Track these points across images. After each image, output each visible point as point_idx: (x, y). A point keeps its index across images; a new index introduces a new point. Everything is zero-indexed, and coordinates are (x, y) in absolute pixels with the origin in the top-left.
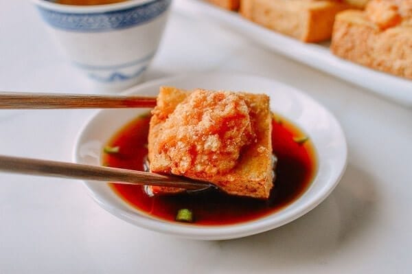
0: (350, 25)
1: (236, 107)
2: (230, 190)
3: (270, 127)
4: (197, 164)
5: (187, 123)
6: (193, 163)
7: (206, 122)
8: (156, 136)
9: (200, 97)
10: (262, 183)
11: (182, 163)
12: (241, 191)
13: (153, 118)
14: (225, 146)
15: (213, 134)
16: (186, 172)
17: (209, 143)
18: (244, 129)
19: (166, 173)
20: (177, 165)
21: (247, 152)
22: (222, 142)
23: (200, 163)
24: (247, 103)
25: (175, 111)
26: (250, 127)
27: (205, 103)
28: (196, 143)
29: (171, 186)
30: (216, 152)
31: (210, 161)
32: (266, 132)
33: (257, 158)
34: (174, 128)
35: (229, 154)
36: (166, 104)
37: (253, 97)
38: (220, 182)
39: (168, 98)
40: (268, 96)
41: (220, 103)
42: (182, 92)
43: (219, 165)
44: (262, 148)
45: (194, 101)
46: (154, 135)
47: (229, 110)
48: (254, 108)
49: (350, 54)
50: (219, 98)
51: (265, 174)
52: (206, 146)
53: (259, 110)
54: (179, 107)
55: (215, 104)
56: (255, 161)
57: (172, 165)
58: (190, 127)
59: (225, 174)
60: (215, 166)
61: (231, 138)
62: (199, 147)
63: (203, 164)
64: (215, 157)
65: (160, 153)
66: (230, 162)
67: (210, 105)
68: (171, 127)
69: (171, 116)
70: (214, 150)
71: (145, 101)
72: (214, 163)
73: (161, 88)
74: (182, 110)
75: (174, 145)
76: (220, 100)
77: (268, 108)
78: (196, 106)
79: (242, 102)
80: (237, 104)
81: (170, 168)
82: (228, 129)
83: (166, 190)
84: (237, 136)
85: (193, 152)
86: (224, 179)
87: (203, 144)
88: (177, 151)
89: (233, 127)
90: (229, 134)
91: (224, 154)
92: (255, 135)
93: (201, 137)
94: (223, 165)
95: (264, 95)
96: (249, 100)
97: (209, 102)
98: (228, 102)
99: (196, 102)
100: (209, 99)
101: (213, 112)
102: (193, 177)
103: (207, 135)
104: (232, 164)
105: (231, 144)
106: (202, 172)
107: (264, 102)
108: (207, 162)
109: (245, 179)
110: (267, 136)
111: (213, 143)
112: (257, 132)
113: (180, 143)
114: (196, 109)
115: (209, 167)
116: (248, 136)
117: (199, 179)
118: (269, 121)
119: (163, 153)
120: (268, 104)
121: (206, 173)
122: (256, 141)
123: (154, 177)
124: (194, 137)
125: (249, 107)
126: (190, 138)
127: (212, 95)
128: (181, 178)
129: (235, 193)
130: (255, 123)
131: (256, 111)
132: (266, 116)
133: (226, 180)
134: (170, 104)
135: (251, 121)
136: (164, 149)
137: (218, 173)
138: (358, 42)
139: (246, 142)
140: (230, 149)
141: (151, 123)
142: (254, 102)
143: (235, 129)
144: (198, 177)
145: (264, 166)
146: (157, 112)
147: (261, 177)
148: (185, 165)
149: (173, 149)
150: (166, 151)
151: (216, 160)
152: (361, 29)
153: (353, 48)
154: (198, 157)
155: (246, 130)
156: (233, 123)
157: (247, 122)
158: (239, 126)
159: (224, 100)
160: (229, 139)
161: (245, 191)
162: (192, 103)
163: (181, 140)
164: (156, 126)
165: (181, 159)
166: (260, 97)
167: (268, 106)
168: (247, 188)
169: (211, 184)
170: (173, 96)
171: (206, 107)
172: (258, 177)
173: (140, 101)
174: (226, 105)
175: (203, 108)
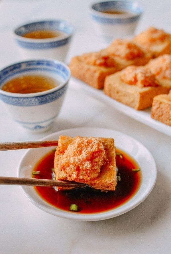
0: (161, 103)
1: (98, 147)
2: (96, 187)
3: (115, 156)
4: (80, 176)
5: (74, 156)
6: (78, 175)
7: (84, 155)
8: (58, 161)
9: (80, 142)
10: (112, 184)
11: (73, 175)
12: (102, 187)
13: (56, 151)
14: (93, 166)
15: (88, 161)
16: (75, 179)
17: (86, 165)
18: (102, 157)
19: (65, 180)
20: (70, 176)
21: (104, 169)
22: (92, 165)
23: (82, 175)
24: (103, 143)
25: (68, 148)
26: (105, 156)
27: (83, 145)
28: (79, 165)
29: (67, 186)
30: (89, 170)
31: (87, 174)
32: (113, 158)
33: (109, 171)
34: (68, 158)
35: (96, 170)
36: (63, 145)
37: (106, 140)
38: (91, 184)
39: (64, 142)
40: (113, 138)
41: (90, 145)
42: (71, 138)
43: (91, 176)
44: (111, 166)
45: (77, 144)
46: (57, 160)
47: (95, 148)
48: (106, 146)
49: (161, 118)
50: (89, 142)
51: (113, 179)
52: (84, 167)
53: (109, 147)
54: (69, 146)
55: (88, 145)
56: (108, 173)
57: (68, 176)
58: (76, 158)
59: (94, 180)
60: (89, 176)
61: (96, 162)
62: (81, 167)
63: (83, 175)
64: (89, 172)
65: (61, 170)
66: (96, 174)
67: (85, 146)
68: (67, 157)
69: (66, 151)
70: (88, 168)
71: (52, 143)
72: (88, 175)
73: (60, 137)
74: (71, 149)
75: (68, 166)
76: (90, 143)
77: (113, 145)
78: (78, 147)
79: (101, 144)
80: (98, 145)
81: (67, 178)
82: (95, 158)
83: (65, 188)
84: (99, 161)
85: (78, 169)
86: (93, 182)
87: (83, 166)
88: (70, 169)
89: (97, 157)
90: (95, 160)
91: (93, 170)
92: (108, 160)
93: (82, 162)
94: (93, 175)
95: (111, 138)
96: (104, 142)
97: (85, 144)
98: (94, 144)
99: (78, 144)
100: (85, 143)
101: (87, 149)
102: (78, 181)
103: (85, 161)
104: (97, 175)
105: (96, 165)
106: (83, 179)
107: (112, 142)
108: (85, 174)
109: (103, 182)
110: (114, 160)
111: (88, 165)
112: (108, 158)
113: (71, 166)
114: (79, 148)
115: (86, 177)
116: (104, 160)
117: (81, 182)
118: (114, 152)
119: (63, 170)
120: (114, 143)
121: (85, 180)
122: (108, 163)
123: (59, 182)
124: (78, 162)
125: (104, 145)
126: (77, 163)
127: (86, 141)
128: (73, 182)
129: (98, 188)
130: (107, 153)
131: (108, 147)
132: (112, 149)
133: (94, 183)
134: (65, 145)
135: (105, 153)
136: (63, 168)
137: (91, 179)
138: (165, 112)
139: (103, 163)
140: (96, 167)
141: (55, 154)
142: (106, 143)
143: (98, 157)
144: (80, 181)
145: (113, 175)
146: (59, 149)
147: (112, 181)
148: (74, 176)
149: (68, 168)
150: (64, 169)
151: (90, 174)
152: (166, 106)
153: (162, 115)
154: (81, 172)
155: (103, 158)
156: (97, 154)
157: (104, 154)
158: (99, 155)
159: (92, 143)
160: (95, 163)
161: (104, 187)
162: (76, 145)
163: (72, 164)
164: (58, 156)
165: (72, 173)
166: (109, 139)
167: (113, 144)
168: (104, 186)
169: (87, 185)
170: (66, 140)
171: (83, 147)
172: (110, 181)
173: (50, 143)
174: (93, 145)
175: (82, 147)
